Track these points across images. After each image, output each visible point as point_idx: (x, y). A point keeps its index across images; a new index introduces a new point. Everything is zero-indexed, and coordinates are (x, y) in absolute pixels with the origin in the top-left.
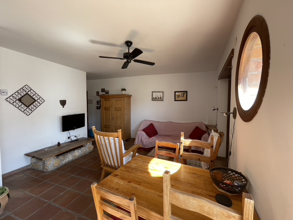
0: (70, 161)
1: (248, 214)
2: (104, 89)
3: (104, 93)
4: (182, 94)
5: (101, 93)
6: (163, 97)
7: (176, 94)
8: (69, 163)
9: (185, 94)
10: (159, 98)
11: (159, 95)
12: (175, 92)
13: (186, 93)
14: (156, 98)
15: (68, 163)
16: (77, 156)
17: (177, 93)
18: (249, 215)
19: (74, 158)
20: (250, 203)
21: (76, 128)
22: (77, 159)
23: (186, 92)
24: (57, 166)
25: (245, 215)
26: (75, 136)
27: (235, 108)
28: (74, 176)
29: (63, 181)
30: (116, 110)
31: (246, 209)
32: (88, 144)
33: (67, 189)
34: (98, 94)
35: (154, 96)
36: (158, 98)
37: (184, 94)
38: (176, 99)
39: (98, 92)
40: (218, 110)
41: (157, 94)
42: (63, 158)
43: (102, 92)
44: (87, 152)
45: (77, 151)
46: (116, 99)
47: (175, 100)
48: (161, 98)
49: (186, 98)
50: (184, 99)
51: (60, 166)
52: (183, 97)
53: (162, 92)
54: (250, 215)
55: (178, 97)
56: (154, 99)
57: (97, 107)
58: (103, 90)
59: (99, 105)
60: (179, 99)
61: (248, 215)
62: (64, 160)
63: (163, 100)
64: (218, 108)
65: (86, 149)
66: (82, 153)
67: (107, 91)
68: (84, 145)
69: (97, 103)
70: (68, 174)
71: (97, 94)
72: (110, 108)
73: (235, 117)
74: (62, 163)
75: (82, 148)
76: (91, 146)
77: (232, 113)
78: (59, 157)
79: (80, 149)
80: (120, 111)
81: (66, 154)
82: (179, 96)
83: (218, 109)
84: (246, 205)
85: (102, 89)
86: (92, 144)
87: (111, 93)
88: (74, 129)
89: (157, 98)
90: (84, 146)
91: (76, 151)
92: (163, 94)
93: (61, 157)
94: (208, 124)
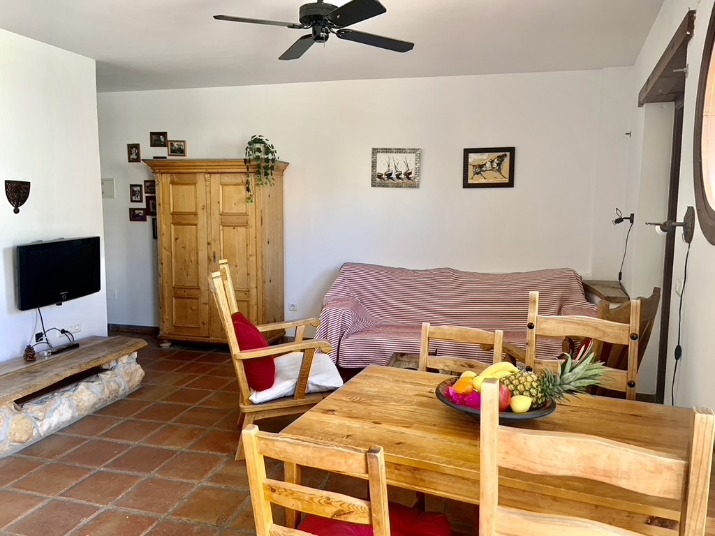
0: (63, 423)
1: (701, 449)
2: (164, 134)
3: (162, 152)
4: (492, 162)
5: (148, 152)
6: (418, 171)
7: (470, 160)
8: (62, 430)
9: (507, 161)
10: (402, 176)
11: (401, 163)
12: (467, 152)
13: (508, 154)
14: (389, 176)
15: (60, 431)
16: (86, 404)
17: (473, 158)
18: (703, 451)
19: (77, 414)
20: (707, 422)
21: (70, 297)
22: (88, 416)
23: (512, 150)
24: (24, 438)
25: (696, 454)
26: (63, 331)
27: (690, 209)
28: (102, 469)
29: (70, 486)
30: (224, 224)
31: (698, 440)
32: (125, 359)
33: (98, 509)
34: (134, 156)
35: (381, 169)
36: (398, 177)
37: (501, 158)
38: (470, 181)
39: (137, 146)
40: (632, 222)
41: (391, 162)
42: (41, 411)
43: (151, 146)
44: (121, 392)
45: (88, 388)
46: (226, 179)
47: (466, 185)
48: (408, 175)
49: (507, 176)
50: (500, 180)
51: (32, 441)
52: (499, 170)
53: (414, 151)
54: (706, 451)
55: (478, 170)
56: (381, 180)
57: (132, 211)
58: (158, 139)
59: (141, 201)
60: (483, 181)
61: (700, 453)
62: (44, 417)
63: (416, 186)
64: (632, 215)
65: (119, 379)
66: (104, 397)
67: (176, 145)
68: (109, 362)
69: (133, 193)
70: (77, 465)
71: (130, 153)
72: (196, 214)
73: (688, 237)
74: (38, 430)
75: (101, 375)
76: (136, 370)
77: (680, 225)
78: (26, 406)
79: (93, 378)
80: (242, 230)
81: (49, 395)
82: (481, 166)
83: (631, 219)
84: (699, 430)
85: (152, 134)
86: (138, 361)
87: (194, 152)
88: (59, 301)
89: (393, 176)
90: (107, 370)
91: (82, 386)
92: (419, 159)
93: (32, 408)
94: (591, 275)
